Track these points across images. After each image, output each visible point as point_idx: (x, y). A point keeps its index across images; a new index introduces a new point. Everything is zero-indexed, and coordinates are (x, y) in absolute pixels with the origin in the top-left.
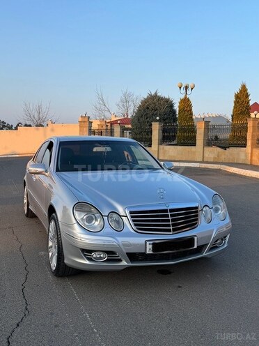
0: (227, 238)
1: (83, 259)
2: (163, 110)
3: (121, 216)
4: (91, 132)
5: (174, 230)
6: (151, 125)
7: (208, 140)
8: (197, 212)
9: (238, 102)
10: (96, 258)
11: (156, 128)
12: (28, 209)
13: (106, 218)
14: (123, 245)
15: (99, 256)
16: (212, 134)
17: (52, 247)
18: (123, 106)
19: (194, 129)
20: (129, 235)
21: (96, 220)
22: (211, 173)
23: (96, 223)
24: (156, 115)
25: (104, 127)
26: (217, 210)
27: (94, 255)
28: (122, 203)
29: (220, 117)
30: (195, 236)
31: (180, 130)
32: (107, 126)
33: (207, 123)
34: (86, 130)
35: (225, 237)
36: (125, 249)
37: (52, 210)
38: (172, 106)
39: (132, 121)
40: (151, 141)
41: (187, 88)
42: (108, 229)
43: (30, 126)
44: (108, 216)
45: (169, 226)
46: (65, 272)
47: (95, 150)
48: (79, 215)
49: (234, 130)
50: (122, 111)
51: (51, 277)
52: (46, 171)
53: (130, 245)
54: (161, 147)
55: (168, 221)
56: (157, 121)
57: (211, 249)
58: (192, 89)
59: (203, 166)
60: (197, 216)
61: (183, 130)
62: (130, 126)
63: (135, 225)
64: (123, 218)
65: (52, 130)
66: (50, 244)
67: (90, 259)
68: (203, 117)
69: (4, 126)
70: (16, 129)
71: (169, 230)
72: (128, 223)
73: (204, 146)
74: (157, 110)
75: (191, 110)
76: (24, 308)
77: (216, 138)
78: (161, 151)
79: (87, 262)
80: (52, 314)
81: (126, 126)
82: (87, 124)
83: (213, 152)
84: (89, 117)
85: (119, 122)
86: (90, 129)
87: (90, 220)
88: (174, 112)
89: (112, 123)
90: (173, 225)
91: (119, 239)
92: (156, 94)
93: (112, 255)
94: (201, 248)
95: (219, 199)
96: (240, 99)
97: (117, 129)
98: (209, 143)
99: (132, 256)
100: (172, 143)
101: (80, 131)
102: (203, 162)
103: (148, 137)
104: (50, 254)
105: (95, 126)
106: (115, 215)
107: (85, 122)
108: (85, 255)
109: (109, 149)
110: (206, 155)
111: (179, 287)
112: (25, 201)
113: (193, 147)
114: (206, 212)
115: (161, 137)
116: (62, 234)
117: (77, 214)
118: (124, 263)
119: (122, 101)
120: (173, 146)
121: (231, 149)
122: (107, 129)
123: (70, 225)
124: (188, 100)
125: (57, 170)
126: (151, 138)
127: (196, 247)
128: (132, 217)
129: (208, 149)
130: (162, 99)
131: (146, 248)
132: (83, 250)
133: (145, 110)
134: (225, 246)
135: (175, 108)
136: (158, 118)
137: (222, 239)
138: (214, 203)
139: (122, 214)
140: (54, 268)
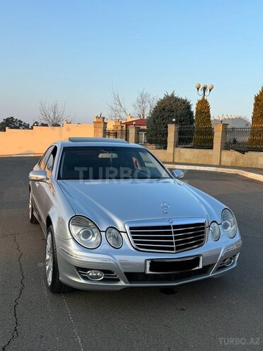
0: (237, 257)
1: (78, 278)
2: (179, 112)
3: (119, 232)
4: (106, 133)
5: (177, 248)
6: (167, 127)
7: (226, 143)
8: (203, 228)
9: (258, 105)
10: (92, 277)
11: (172, 130)
12: (32, 215)
13: (103, 234)
14: (121, 264)
15: (95, 275)
16: (230, 138)
17: (48, 260)
18: (140, 106)
19: (211, 131)
20: (127, 252)
21: (93, 236)
22: (228, 178)
23: (93, 239)
24: (172, 117)
25: (119, 128)
26: (226, 226)
27: (91, 273)
28: (121, 218)
29: (239, 119)
30: (201, 255)
31: (197, 133)
32: (122, 127)
33: (225, 126)
34: (101, 130)
35: (234, 256)
36: (123, 268)
37: (49, 221)
38: (189, 107)
39: (147, 122)
40: (166, 143)
41: (205, 89)
42: (105, 246)
43: (46, 125)
44: (106, 232)
45: (172, 244)
46: (60, 288)
47: (100, 156)
48: (75, 230)
49: (253, 134)
50: (139, 111)
51: (46, 293)
52: (48, 179)
53: (129, 264)
54: (177, 149)
55: (171, 238)
56: (173, 123)
57: (219, 269)
58: (210, 90)
59: (220, 170)
60: (203, 233)
61: (200, 132)
62: (145, 127)
63: (135, 242)
64: (122, 234)
65: (68, 130)
66: (48, 257)
67: (85, 278)
68: (221, 119)
69: (21, 125)
70: (32, 128)
71: (172, 249)
72: (127, 240)
73: (221, 149)
74: (173, 111)
75: (209, 112)
76: (13, 328)
77: (235, 141)
78: (176, 154)
79: (83, 281)
80: (42, 337)
81: (142, 127)
82: (102, 125)
83: (230, 156)
84: (104, 118)
85: (134, 123)
86: (105, 130)
87: (86, 235)
88: (191, 114)
89: (128, 124)
90: (177, 243)
91: (116, 257)
92: (173, 95)
93: (109, 274)
94: (206, 269)
95: (229, 213)
96: (260, 101)
97: (132, 131)
98: (227, 146)
99: (131, 276)
100: (188, 146)
101: (95, 132)
102: (220, 166)
103: (164, 139)
104: (47, 267)
105: (110, 127)
106: (114, 231)
107: (99, 122)
108: (80, 273)
109: (115, 155)
110: (224, 159)
111: (183, 309)
112: (30, 206)
113: (210, 150)
114: (214, 228)
115: (177, 139)
116: (58, 249)
117: (73, 228)
118: (122, 283)
119: (138, 101)
120: (189, 149)
121: (250, 153)
122: (122, 130)
123: (65, 241)
124: (206, 102)
125: (59, 178)
126: (166, 141)
127: (201, 266)
128: (132, 233)
129: (225, 153)
130: (179, 100)
131: (145, 268)
132: (78, 268)
133: (161, 112)
134: (235, 265)
135: (192, 110)
136: (174, 120)
137: (231, 259)
138: (224, 217)
139: (121, 230)
140: (50, 284)
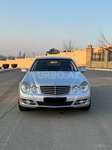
0: (87, 101)
1: (22, 103)
5: (56, 94)
8: (70, 88)
13: (31, 88)
14: (36, 98)
20: (38, 95)
21: (28, 89)
26: (83, 88)
28: (38, 83)
30: (66, 97)
34: (90, 53)
36: (36, 100)
42: (31, 92)
45: (54, 92)
47: (51, 62)
48: (23, 86)
53: (38, 98)
55: (54, 90)
57: (75, 104)
63: (41, 91)
67: (24, 103)
71: (54, 94)
72: (39, 91)
79: (24, 104)
82: (91, 50)
84: (92, 46)
86: (92, 53)
87: (26, 88)
90: (56, 92)
91: (34, 96)
93: (32, 102)
97: (106, 52)
99: (39, 103)
105: (96, 51)
106: (34, 87)
108: (23, 101)
118: (36, 105)
122: (103, 52)
123: (20, 90)
127: (66, 102)
128: (40, 88)
131: (44, 100)
132: (23, 99)
138: (82, 85)
139: (37, 87)
